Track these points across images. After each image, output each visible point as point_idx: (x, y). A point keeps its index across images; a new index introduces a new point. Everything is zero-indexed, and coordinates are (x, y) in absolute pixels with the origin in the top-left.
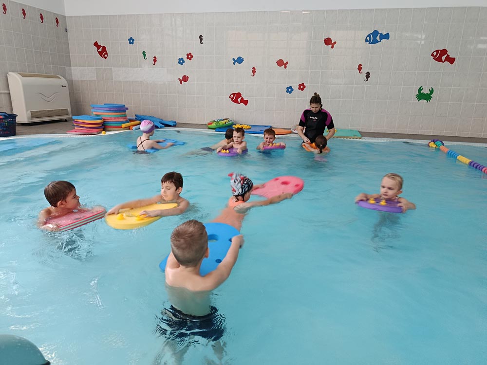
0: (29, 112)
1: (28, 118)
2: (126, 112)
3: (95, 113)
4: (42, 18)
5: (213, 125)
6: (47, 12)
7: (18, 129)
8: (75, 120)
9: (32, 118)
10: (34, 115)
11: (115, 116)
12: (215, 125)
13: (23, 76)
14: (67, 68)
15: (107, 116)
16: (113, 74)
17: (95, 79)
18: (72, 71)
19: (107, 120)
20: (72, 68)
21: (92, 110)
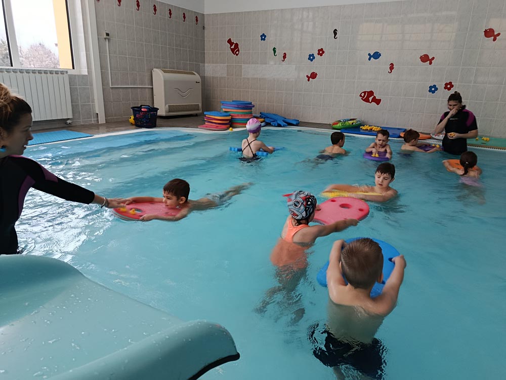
0: (167, 105)
1: (166, 112)
2: (251, 109)
3: (224, 110)
4: (184, 17)
5: (338, 125)
6: (189, 11)
7: (158, 121)
8: (206, 116)
9: (170, 111)
10: (171, 109)
11: (241, 113)
12: (341, 125)
13: (165, 72)
14: (201, 64)
15: (234, 113)
16: (243, 71)
17: (225, 75)
18: (206, 68)
19: (234, 117)
20: (206, 64)
21: (222, 107)
